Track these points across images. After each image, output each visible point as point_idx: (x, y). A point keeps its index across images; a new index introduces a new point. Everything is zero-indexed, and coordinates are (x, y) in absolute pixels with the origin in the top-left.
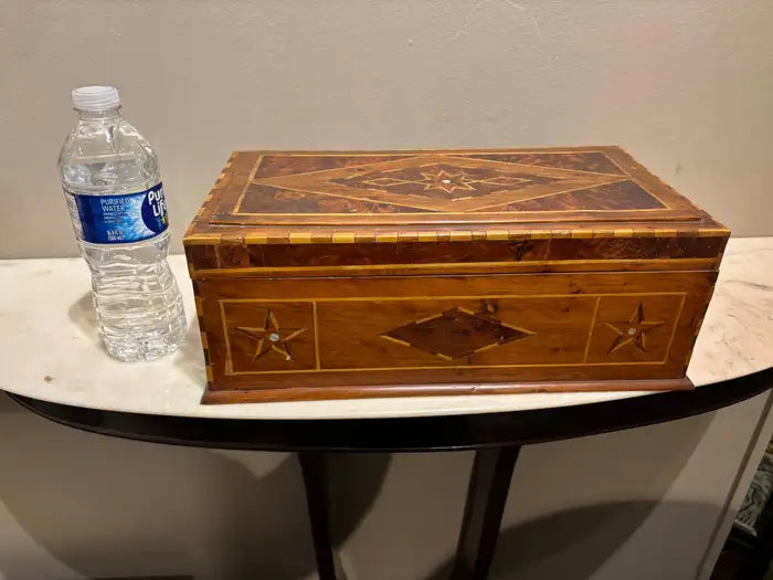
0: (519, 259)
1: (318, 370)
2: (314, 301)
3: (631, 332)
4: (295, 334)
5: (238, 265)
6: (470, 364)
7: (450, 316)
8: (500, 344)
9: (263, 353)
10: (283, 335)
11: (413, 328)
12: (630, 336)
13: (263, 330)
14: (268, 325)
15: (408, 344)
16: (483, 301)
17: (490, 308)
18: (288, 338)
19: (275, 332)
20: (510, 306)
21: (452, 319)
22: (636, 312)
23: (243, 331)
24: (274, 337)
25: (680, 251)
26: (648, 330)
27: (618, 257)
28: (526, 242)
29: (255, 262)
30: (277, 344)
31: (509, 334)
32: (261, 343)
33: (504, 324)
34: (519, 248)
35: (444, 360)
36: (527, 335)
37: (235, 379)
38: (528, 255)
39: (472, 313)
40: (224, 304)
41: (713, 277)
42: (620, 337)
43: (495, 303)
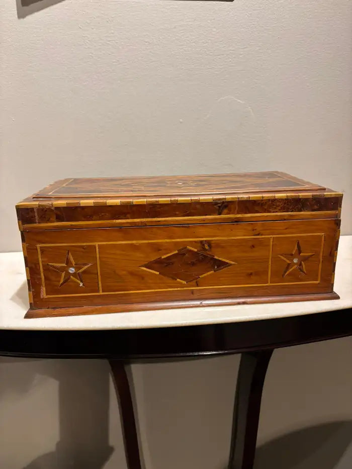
0: (220, 214)
1: (101, 293)
2: (97, 244)
3: (295, 261)
4: (86, 267)
5: (48, 221)
6: (198, 286)
7: (183, 253)
8: (215, 271)
9: (64, 282)
10: (77, 268)
11: (159, 262)
12: (295, 264)
13: (64, 265)
14: (68, 263)
15: (158, 273)
16: (201, 242)
17: (207, 247)
18: (81, 271)
19: (72, 267)
20: (218, 245)
21: (184, 254)
22: (296, 248)
23: (51, 266)
24: (72, 270)
25: (316, 207)
26: (306, 259)
27: (280, 211)
28: (223, 202)
29: (59, 218)
30: (74, 275)
31: (221, 264)
32: (63, 274)
33: (216, 257)
34: (219, 206)
35: (181, 283)
36: (231, 265)
37: (48, 300)
38: (226, 211)
39: (196, 250)
40: (41, 247)
41: (338, 223)
42: (289, 265)
43: (209, 243)
